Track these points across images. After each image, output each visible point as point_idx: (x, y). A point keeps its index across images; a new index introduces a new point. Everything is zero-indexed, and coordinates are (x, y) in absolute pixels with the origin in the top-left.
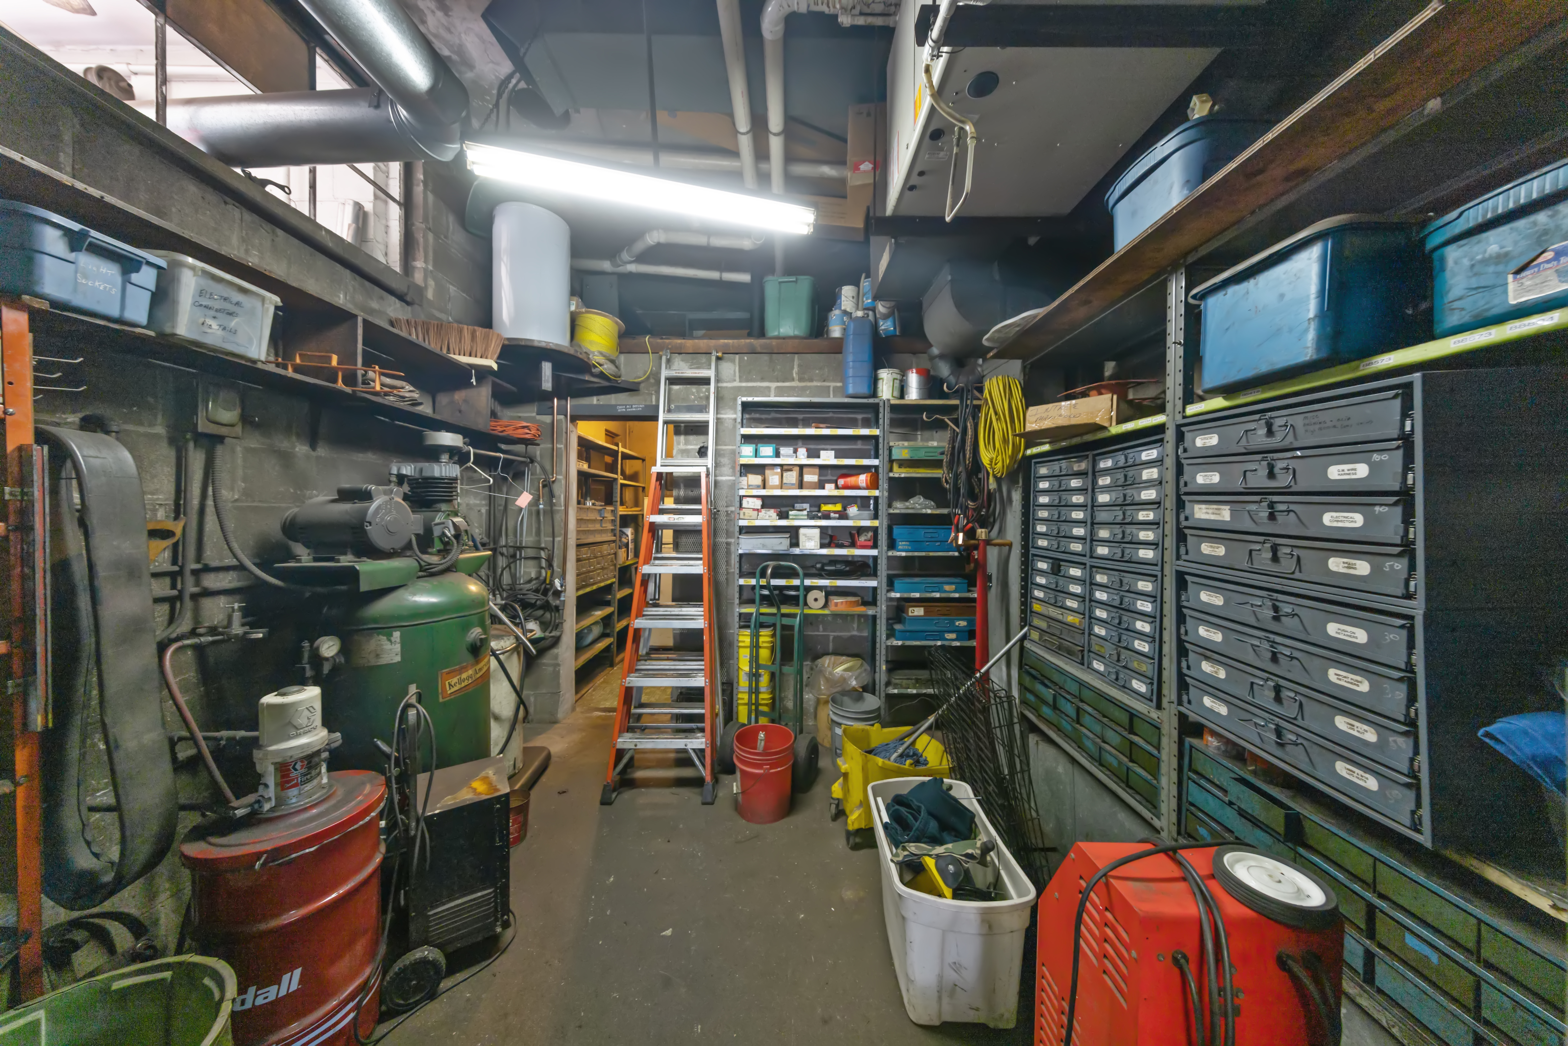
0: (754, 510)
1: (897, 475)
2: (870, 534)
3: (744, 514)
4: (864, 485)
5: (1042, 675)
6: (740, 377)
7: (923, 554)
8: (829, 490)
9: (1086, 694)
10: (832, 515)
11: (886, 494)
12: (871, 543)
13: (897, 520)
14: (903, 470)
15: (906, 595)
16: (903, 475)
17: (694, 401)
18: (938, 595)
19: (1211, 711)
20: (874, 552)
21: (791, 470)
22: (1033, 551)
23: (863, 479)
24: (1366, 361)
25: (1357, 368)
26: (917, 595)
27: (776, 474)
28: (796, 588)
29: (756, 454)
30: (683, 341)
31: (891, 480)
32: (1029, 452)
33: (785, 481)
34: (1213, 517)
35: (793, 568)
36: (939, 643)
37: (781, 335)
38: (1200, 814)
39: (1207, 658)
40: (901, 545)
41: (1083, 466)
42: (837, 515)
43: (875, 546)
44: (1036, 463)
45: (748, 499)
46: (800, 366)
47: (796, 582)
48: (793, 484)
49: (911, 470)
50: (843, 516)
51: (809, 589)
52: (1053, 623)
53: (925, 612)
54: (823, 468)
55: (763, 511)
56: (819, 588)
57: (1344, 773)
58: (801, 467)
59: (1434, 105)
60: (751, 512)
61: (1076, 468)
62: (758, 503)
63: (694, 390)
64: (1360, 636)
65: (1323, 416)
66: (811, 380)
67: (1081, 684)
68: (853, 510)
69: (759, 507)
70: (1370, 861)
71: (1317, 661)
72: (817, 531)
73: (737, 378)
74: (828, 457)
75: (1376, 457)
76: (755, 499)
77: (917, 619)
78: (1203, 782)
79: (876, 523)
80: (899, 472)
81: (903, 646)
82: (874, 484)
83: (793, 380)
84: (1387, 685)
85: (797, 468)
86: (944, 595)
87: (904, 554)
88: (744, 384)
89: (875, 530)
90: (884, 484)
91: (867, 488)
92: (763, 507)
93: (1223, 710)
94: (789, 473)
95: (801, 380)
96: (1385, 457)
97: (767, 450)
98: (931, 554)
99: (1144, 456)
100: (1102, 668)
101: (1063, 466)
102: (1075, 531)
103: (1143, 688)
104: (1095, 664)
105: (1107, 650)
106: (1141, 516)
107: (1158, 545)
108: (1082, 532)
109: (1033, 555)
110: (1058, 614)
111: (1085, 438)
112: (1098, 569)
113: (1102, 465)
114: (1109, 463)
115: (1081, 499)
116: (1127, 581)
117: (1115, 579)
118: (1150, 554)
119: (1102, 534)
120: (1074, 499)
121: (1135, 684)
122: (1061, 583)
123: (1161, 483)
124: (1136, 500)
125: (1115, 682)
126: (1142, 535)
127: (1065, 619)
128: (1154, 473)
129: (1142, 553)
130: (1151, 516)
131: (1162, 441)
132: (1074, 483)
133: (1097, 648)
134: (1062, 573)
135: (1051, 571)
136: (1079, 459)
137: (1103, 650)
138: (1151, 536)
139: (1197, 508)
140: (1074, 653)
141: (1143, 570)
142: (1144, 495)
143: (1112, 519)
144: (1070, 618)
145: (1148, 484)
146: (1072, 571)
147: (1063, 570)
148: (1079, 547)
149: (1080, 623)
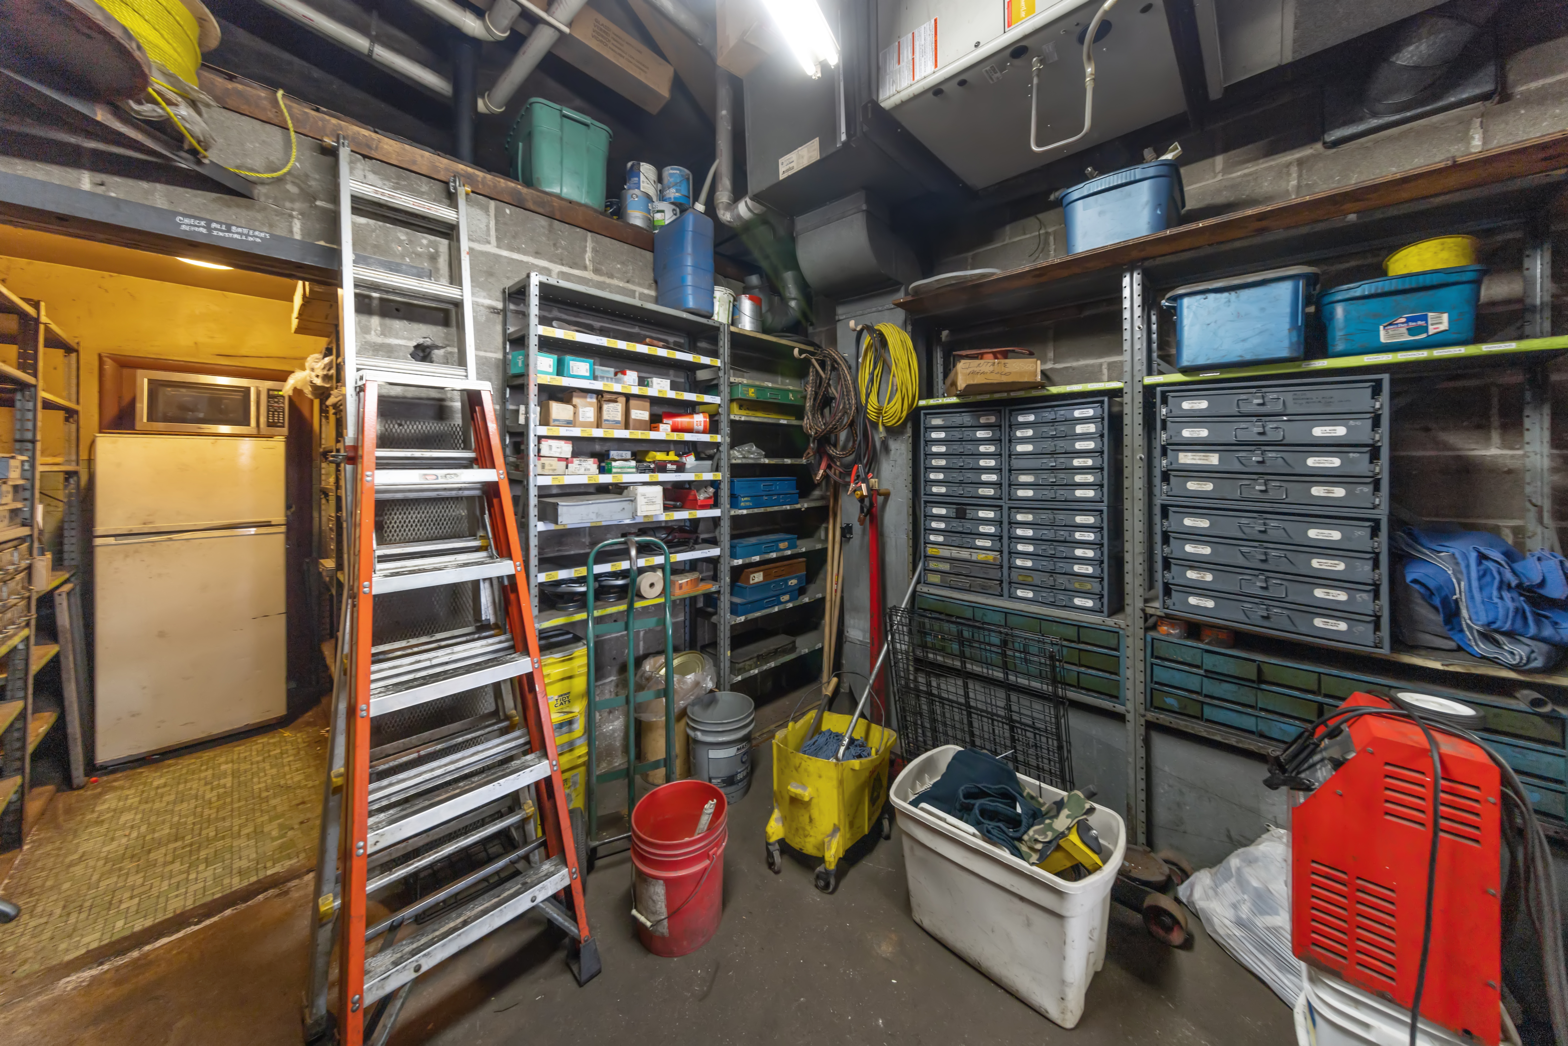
0: (560, 459)
1: (737, 418)
2: (711, 490)
3: (543, 466)
4: (701, 428)
5: (947, 615)
6: (498, 239)
7: (762, 510)
8: (664, 432)
9: (1012, 620)
10: (669, 466)
11: (728, 440)
12: (712, 502)
13: (737, 471)
14: (743, 412)
15: (747, 561)
16: (743, 419)
17: (403, 256)
18: (774, 555)
19: (1197, 607)
20: (716, 513)
21: (615, 401)
22: (924, 498)
23: (699, 420)
24: (1306, 363)
25: (1300, 366)
26: (757, 558)
27: (590, 405)
28: (624, 574)
29: (560, 370)
30: (374, 135)
31: (733, 423)
32: (922, 403)
33: (605, 416)
34: (1199, 462)
35: (655, 544)
36: (776, 609)
37: (563, 195)
38: (1166, 688)
39: (1192, 568)
40: (744, 501)
41: (992, 419)
42: (674, 467)
43: (716, 505)
44: (926, 414)
45: (551, 442)
46: (594, 250)
47: (624, 565)
48: (617, 422)
49: (751, 413)
50: (681, 468)
51: (641, 571)
52: (957, 564)
53: (764, 576)
54: (654, 401)
55: (576, 461)
56: (653, 568)
57: (1321, 625)
58: (628, 397)
59: (1352, 217)
60: (555, 462)
61: (983, 420)
62: (566, 449)
63: (403, 237)
64: (1336, 535)
65: (1309, 394)
66: (611, 276)
67: (1007, 613)
68: (690, 460)
69: (569, 456)
70: (1316, 676)
71: (1303, 556)
72: (659, 490)
73: (493, 239)
74: (660, 387)
75: (1352, 423)
76: (562, 443)
77: (758, 585)
78: (1167, 664)
79: (718, 476)
80: (739, 415)
81: (746, 621)
82: (713, 427)
83: (585, 268)
84: (1358, 563)
85: (623, 399)
86: (780, 554)
87: (745, 512)
88: (505, 253)
89: (714, 484)
90: (725, 427)
91: (704, 432)
92: (575, 454)
93: (1210, 604)
94: (612, 405)
95: (596, 271)
96: (1358, 423)
97: (580, 367)
98: (769, 509)
99: (1077, 414)
100: (1030, 595)
101: (966, 419)
102: (985, 477)
103: (1089, 603)
104: (1020, 593)
105: (1037, 578)
106: (1077, 462)
107: (1102, 486)
108: (994, 478)
109: (926, 502)
110: (964, 554)
111: (1013, 394)
112: (1020, 509)
113: (1021, 419)
114: (1031, 418)
115: (992, 449)
116: (1061, 517)
117: (1045, 516)
118: (1090, 493)
119: (1023, 479)
120: (982, 449)
121: (1078, 601)
122: (968, 526)
123: (1102, 436)
124: (1069, 449)
125: (1053, 604)
126: (1078, 478)
127: (974, 558)
128: (1091, 428)
129: (1079, 493)
130: (1089, 462)
131: (1102, 402)
132: (981, 434)
133: (1021, 578)
134: (968, 516)
135: (954, 515)
136: (988, 412)
137: (1030, 579)
138: (1090, 478)
139: (1181, 455)
140: (990, 587)
141: (1083, 507)
142: (1079, 445)
143: (1038, 466)
144: (981, 556)
145: (1085, 437)
146: (982, 514)
147: (970, 514)
148: (990, 492)
149: (995, 559)
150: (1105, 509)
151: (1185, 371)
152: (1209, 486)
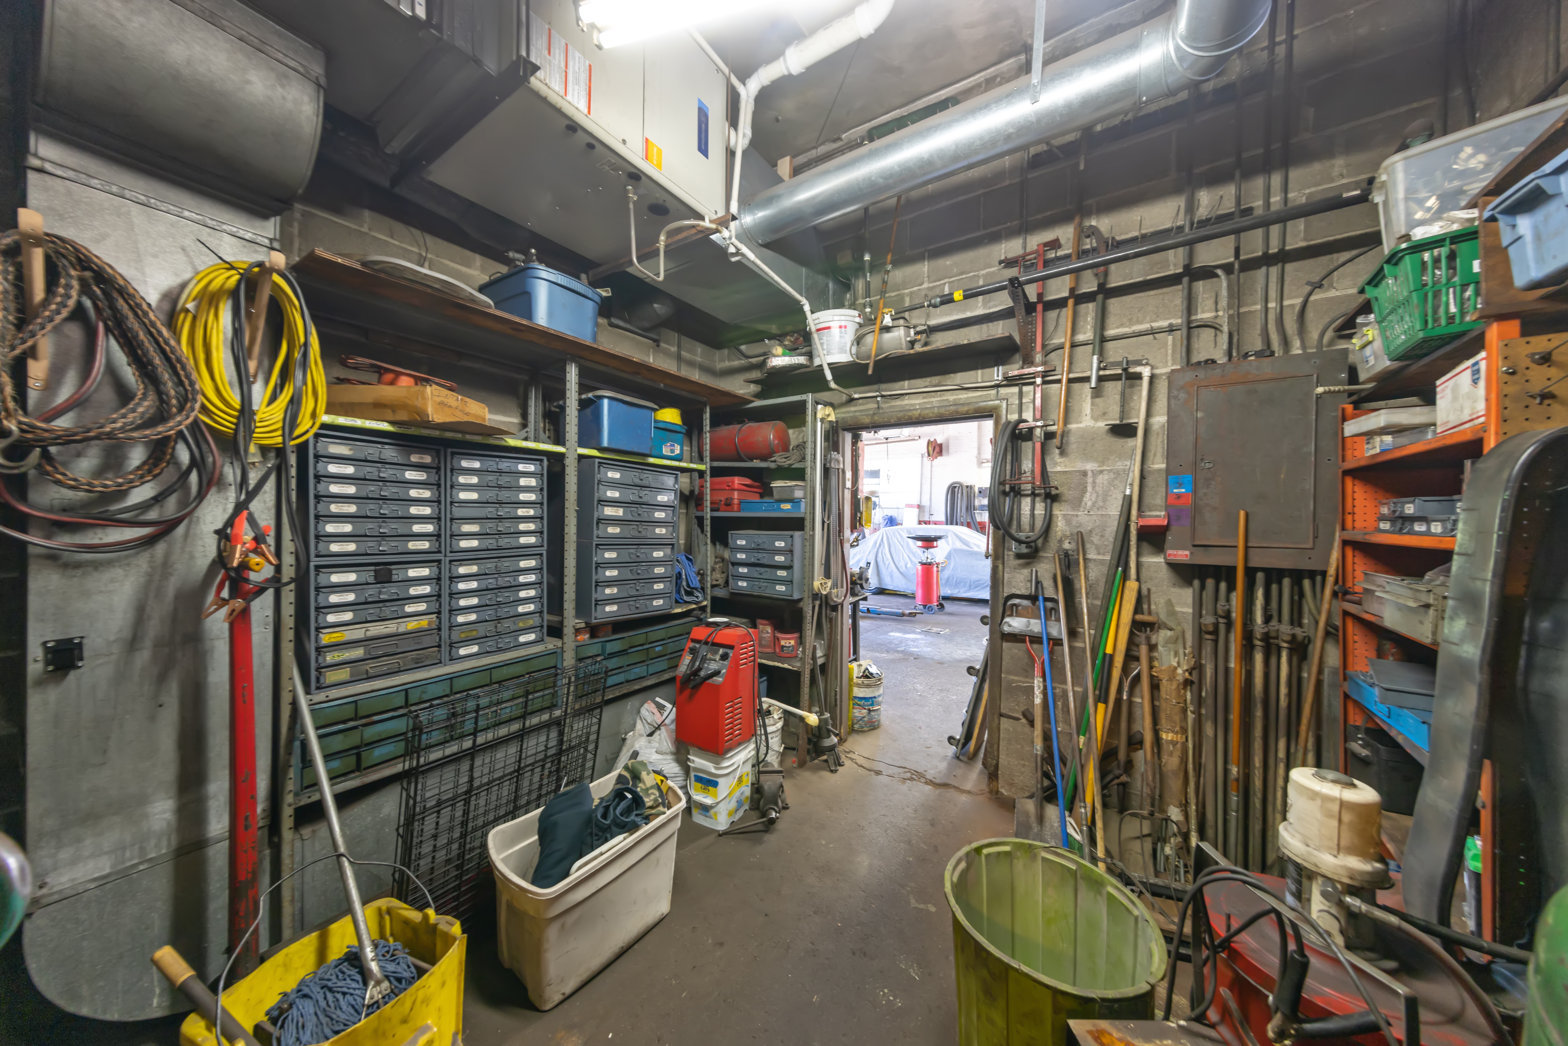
22: (316, 562)
34: (614, 514)
41: (427, 459)
44: (319, 435)
52: (378, 643)
57: (655, 604)
61: (414, 459)
64: (662, 554)
84: (668, 567)
93: (613, 608)
99: (521, 467)
100: (475, 649)
101: (390, 453)
102: (417, 528)
103: (532, 637)
104: (463, 652)
105: (481, 630)
106: (521, 512)
107: (542, 533)
108: (429, 528)
109: (318, 568)
110: (390, 627)
111: (468, 437)
112: (462, 561)
113: (465, 464)
114: (477, 465)
115: (426, 494)
116: (506, 564)
117: (490, 565)
118: (532, 540)
119: (467, 528)
120: (414, 493)
121: (522, 639)
122: (391, 590)
123: (542, 490)
124: (513, 500)
125: (500, 650)
126: (522, 527)
127: (402, 629)
128: (533, 482)
129: (523, 540)
130: (531, 512)
131: (541, 461)
132: (410, 475)
133: (463, 635)
134: (395, 578)
135: (371, 580)
136: (422, 450)
137: (474, 633)
138: (532, 527)
139: (606, 508)
140: (427, 657)
141: (526, 552)
142: (523, 497)
143: (483, 515)
144: (412, 625)
145: (528, 489)
146: (412, 573)
147: (398, 574)
148: (425, 545)
149: (430, 623)
150: (545, 553)
151: (601, 449)
152: (617, 530)
